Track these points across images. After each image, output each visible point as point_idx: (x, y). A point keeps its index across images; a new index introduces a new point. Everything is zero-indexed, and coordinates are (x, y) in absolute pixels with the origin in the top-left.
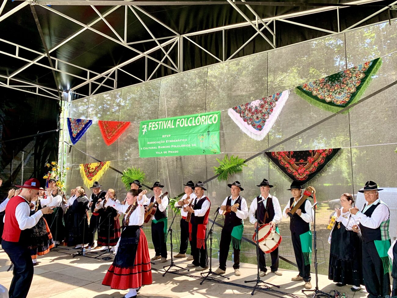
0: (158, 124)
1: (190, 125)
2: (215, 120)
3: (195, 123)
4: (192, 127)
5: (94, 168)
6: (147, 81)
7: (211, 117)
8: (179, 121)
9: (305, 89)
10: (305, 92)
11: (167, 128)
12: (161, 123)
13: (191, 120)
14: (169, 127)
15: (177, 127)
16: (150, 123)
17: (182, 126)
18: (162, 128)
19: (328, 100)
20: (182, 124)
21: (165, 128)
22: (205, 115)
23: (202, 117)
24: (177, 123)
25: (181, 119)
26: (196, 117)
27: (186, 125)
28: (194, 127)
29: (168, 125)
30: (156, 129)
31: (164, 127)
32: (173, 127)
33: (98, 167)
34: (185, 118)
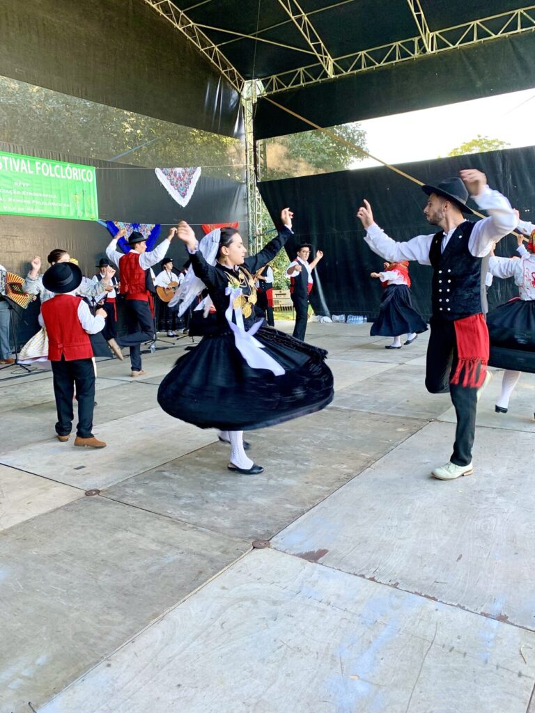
1: (58, 176)
2: (90, 178)
3: (64, 175)
8: (39, 165)
11: (22, 171)
12: (8, 161)
13: (59, 169)
14: (24, 170)
15: (38, 173)
17: (46, 175)
18: (12, 169)
20: (46, 172)
21: (17, 169)
22: (77, 168)
24: (38, 167)
25: (41, 163)
26: (64, 167)
27: (52, 175)
29: (22, 168)
31: (14, 169)
32: (32, 172)
34: (48, 164)
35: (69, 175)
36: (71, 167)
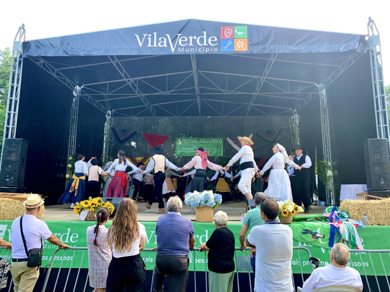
0: (188, 140)
1: (208, 143)
2: (221, 142)
4: (209, 144)
5: (140, 160)
6: (178, 116)
7: (218, 140)
9: (259, 135)
10: (259, 136)
12: (190, 140)
13: (208, 140)
14: (195, 142)
15: (200, 142)
16: (183, 139)
17: (203, 143)
18: (191, 142)
19: (267, 140)
21: (193, 142)
22: (216, 139)
23: (214, 139)
24: (200, 141)
25: (202, 139)
26: (210, 139)
27: (205, 142)
28: (210, 143)
29: (195, 141)
30: (187, 142)
31: (192, 142)
32: (198, 142)
33: (143, 160)
34: (204, 139)
35: (212, 142)
36: (213, 139)
